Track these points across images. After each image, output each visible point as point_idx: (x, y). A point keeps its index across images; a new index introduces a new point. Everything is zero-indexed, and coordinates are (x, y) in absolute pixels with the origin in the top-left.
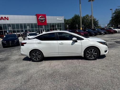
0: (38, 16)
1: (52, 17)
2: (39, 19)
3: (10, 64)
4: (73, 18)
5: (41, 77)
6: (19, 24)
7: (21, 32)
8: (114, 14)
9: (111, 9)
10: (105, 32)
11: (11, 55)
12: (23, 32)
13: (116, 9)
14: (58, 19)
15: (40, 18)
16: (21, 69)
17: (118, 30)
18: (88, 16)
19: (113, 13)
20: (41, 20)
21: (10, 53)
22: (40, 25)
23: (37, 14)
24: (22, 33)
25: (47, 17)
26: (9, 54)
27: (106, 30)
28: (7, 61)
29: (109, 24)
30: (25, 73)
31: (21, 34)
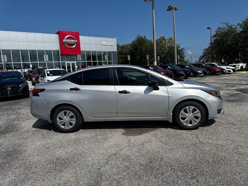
0: (61, 35)
1: (93, 39)
2: (64, 41)
3: (25, 141)
4: (133, 42)
5: (125, 173)
6: (19, 51)
7: (24, 68)
8: (214, 36)
9: (208, 28)
10: (204, 72)
11: (17, 119)
12: (29, 67)
13: (219, 28)
14: (104, 43)
15: (67, 39)
16: (60, 153)
17: (227, 68)
18: (164, 39)
19: (212, 35)
20: (68, 44)
21: (13, 114)
22: (66, 55)
23: (59, 32)
24: (26, 70)
25: (81, 38)
26: (13, 117)
27: (204, 67)
28: (13, 134)
29: (202, 57)
30: (75, 162)
31: (25, 73)
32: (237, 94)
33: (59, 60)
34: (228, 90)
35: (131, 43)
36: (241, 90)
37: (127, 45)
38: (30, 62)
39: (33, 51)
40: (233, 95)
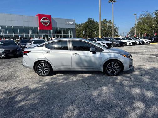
2: (41, 21)
14: (67, 22)
15: (43, 19)
23: (38, 14)
32: (153, 57)
33: (38, 33)
34: (147, 54)
35: (85, 23)
36: (155, 55)
37: (82, 24)
38: (19, 34)
39: (21, 27)
40: (151, 58)
